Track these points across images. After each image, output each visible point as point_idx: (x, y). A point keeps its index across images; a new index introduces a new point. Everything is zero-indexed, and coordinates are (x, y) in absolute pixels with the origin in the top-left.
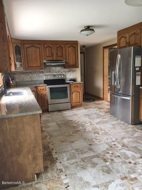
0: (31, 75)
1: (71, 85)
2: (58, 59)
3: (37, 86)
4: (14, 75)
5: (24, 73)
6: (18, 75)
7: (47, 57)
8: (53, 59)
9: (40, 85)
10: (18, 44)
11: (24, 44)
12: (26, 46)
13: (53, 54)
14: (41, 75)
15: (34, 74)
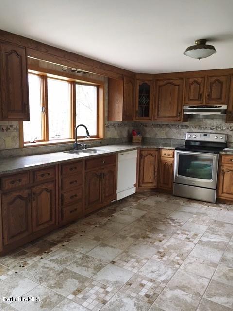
0: (168, 129)
1: (223, 157)
2: (209, 105)
3: (160, 147)
4: (145, 128)
5: (158, 126)
6: (150, 128)
7: (191, 100)
8: (200, 105)
9: (165, 148)
10: (146, 82)
11: (158, 80)
12: (161, 83)
13: (201, 95)
14: (184, 130)
15: (173, 129)
